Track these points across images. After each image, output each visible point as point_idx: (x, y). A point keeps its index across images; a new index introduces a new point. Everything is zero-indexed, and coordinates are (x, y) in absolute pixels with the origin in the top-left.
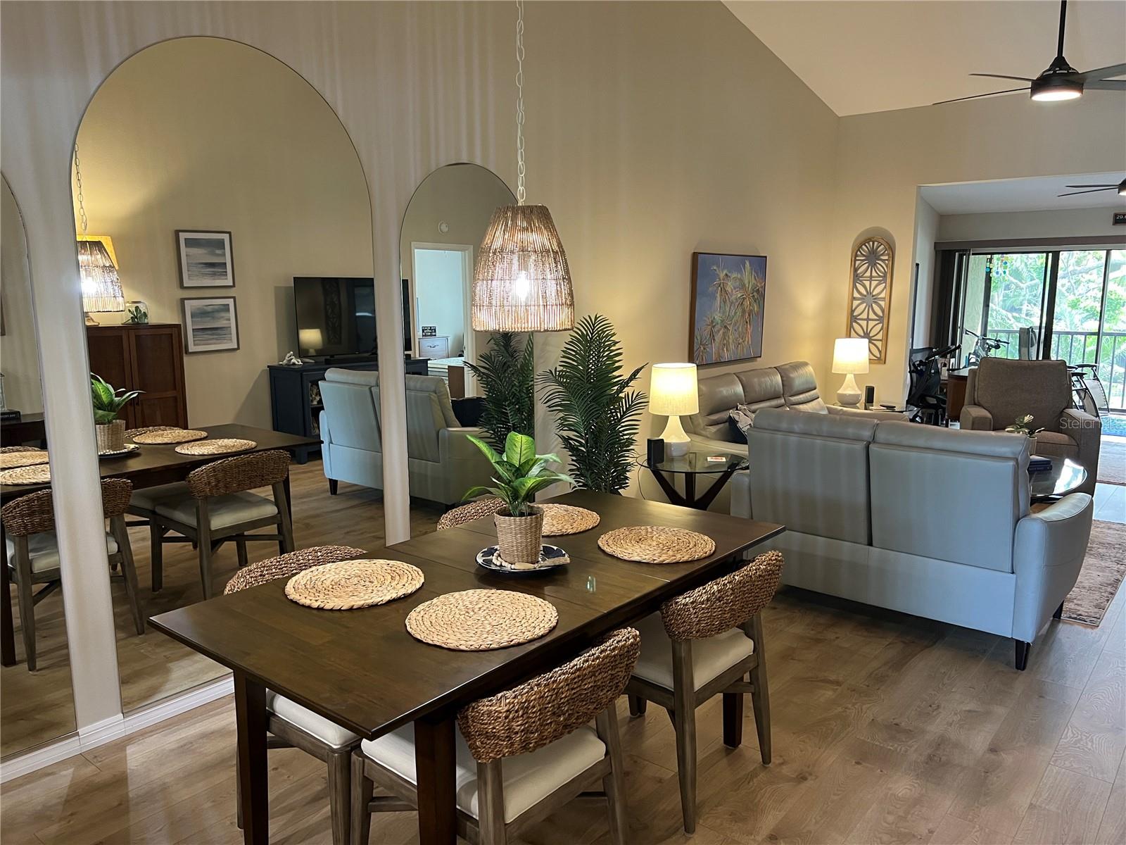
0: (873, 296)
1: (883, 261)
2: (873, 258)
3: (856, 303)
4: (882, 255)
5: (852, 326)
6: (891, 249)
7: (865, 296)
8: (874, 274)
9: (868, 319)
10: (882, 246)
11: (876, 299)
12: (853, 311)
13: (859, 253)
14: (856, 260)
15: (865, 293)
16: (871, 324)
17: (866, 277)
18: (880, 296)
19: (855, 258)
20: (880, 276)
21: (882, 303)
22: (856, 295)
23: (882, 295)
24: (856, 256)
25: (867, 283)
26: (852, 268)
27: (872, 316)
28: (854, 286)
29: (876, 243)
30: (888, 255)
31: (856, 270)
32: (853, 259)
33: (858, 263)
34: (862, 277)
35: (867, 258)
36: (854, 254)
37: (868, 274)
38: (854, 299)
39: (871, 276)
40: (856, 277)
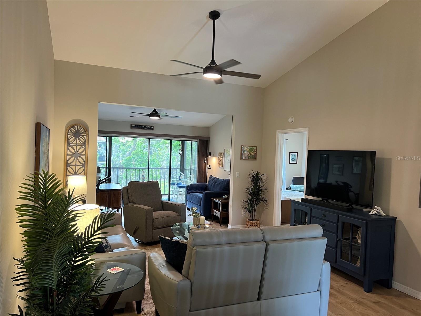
0: (78, 153)
1: (83, 136)
2: (77, 134)
3: (69, 157)
4: (82, 133)
5: (67, 169)
6: (87, 130)
7: (74, 153)
8: (78, 142)
9: (76, 165)
10: (83, 129)
11: (80, 155)
12: (68, 161)
13: (69, 131)
14: (68, 135)
15: (74, 152)
16: (78, 168)
17: (73, 144)
18: (82, 154)
19: (68, 134)
20: (82, 144)
21: (84, 157)
22: (69, 153)
23: (84, 153)
24: (68, 132)
25: (75, 147)
26: (66, 139)
27: (78, 163)
28: (68, 148)
29: (78, 127)
30: (86, 133)
31: (68, 140)
32: (67, 134)
33: (69, 136)
34: (71, 143)
35: (74, 134)
36: (67, 132)
37: (75, 142)
38: (68, 155)
39: (77, 144)
40: (69, 144)
